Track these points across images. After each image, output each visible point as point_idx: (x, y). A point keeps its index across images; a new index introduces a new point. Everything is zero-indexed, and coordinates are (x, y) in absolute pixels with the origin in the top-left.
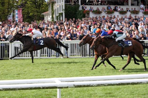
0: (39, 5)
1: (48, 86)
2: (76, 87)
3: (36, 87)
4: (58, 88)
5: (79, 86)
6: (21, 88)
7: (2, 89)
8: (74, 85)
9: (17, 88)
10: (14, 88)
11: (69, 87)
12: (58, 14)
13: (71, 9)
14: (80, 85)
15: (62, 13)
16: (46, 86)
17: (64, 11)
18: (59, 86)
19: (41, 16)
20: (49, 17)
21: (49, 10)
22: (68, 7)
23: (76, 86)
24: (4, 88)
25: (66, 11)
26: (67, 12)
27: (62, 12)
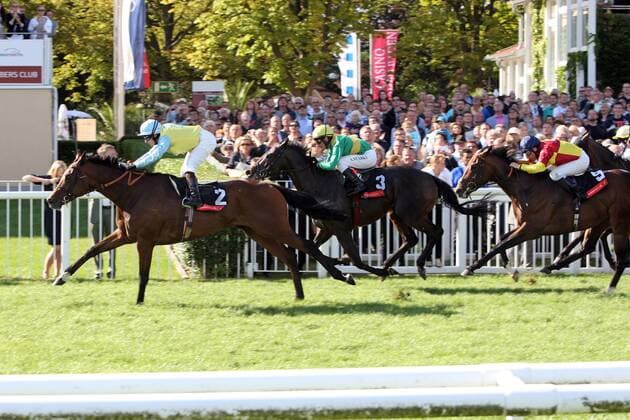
0: (473, 13)
1: (460, 404)
2: (595, 409)
3: (401, 406)
4: (505, 412)
5: (612, 407)
6: (329, 411)
7: (236, 413)
8: (585, 398)
9: (309, 407)
10: (294, 407)
11: (559, 410)
12: (561, 59)
13: (626, 34)
14: (613, 404)
15: (585, 53)
16: (447, 404)
17: (593, 44)
18: (510, 406)
19: (483, 69)
20: (522, 74)
21: (520, 39)
22: (614, 26)
23: (598, 406)
24: (245, 408)
25: (602, 41)
26: (606, 49)
27: (584, 49)
